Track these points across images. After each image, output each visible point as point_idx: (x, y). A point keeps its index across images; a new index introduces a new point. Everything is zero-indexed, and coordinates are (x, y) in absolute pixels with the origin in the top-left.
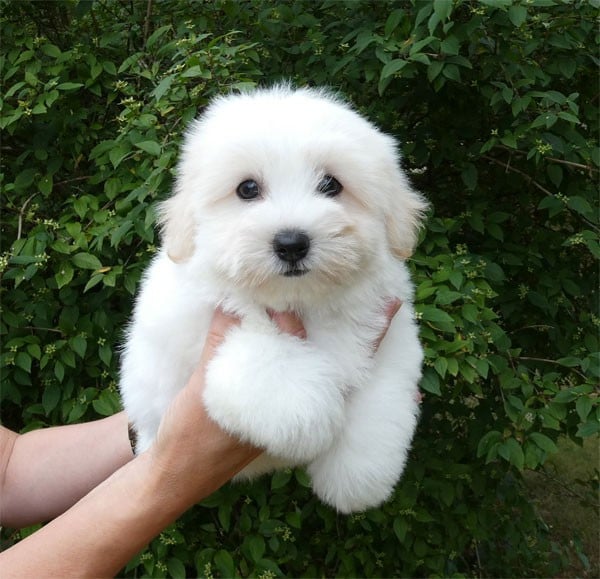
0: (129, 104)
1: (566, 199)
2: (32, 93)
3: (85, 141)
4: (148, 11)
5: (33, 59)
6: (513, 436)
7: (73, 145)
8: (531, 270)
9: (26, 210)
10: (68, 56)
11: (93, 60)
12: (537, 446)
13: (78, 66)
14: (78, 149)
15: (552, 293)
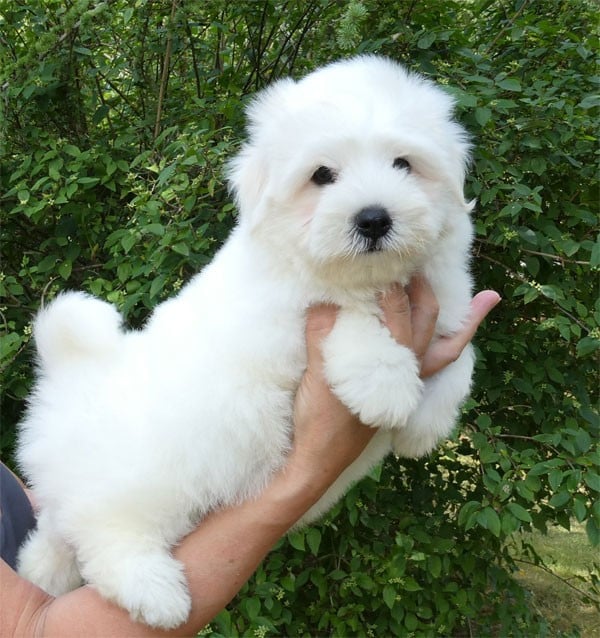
0: (138, 191)
1: (539, 287)
2: (55, 187)
3: (101, 231)
4: (158, 116)
5: (56, 158)
6: (491, 506)
7: (90, 235)
8: (514, 358)
9: (48, 290)
10: (86, 155)
11: (108, 160)
12: (513, 515)
13: (95, 165)
14: (94, 238)
15: (536, 380)
